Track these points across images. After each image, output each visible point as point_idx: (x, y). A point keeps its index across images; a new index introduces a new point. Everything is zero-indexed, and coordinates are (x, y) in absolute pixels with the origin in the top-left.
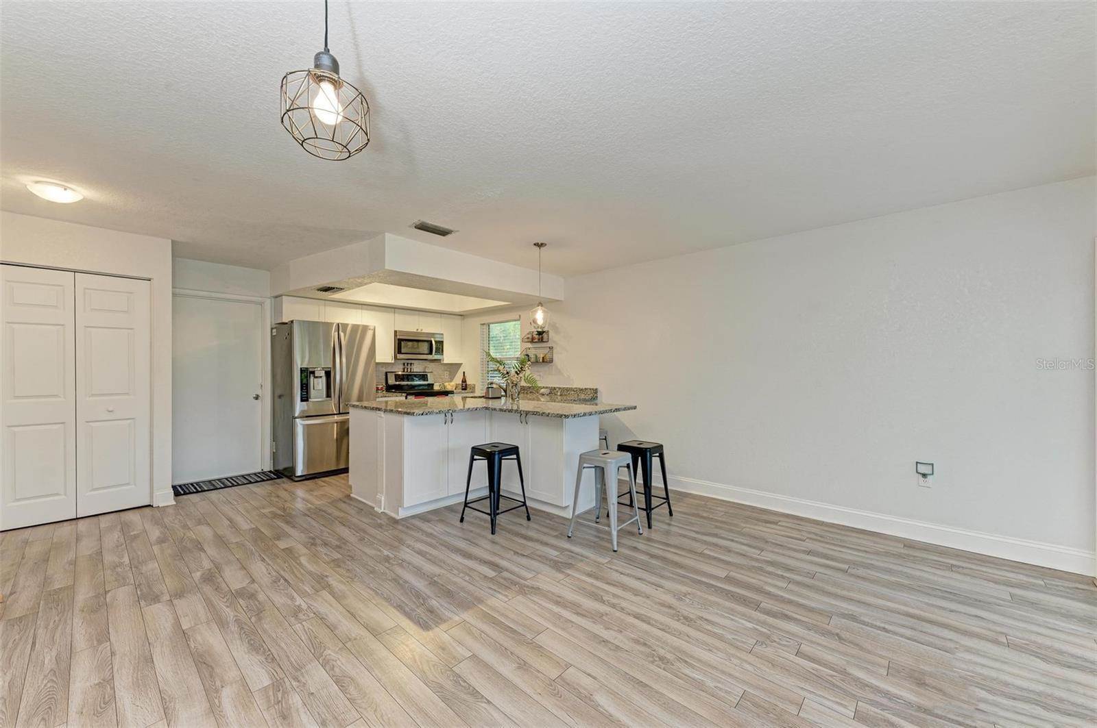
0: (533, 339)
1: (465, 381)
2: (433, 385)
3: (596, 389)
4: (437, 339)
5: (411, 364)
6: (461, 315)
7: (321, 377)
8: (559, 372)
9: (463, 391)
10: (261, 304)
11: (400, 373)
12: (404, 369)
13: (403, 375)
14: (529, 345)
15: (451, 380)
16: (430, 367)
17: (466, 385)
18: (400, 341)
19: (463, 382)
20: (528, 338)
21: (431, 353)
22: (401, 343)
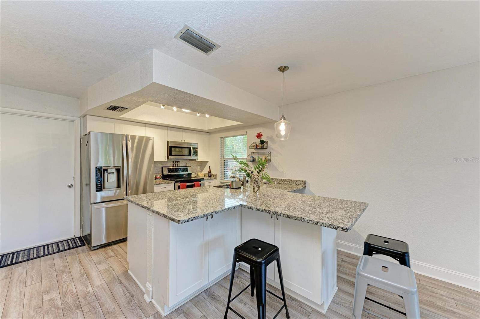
0: (257, 146)
1: (211, 172)
2: (191, 174)
3: (305, 181)
4: (193, 147)
5: (178, 162)
6: (208, 133)
7: (113, 173)
8: (276, 169)
9: (210, 178)
10: (73, 121)
11: (171, 167)
12: (173, 165)
13: (173, 168)
14: (254, 151)
15: (202, 171)
16: (190, 164)
17: (211, 174)
18: (171, 147)
19: (209, 172)
20: (254, 146)
21: (190, 155)
22: (171, 149)
